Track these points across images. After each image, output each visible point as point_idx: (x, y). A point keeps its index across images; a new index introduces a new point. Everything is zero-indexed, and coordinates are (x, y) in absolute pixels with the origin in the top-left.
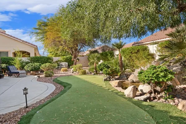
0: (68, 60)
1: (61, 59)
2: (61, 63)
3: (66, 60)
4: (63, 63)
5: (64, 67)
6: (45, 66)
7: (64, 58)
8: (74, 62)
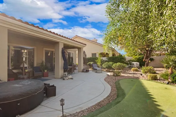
0: (141, 59)
1: (133, 59)
2: (133, 63)
3: (138, 60)
4: (135, 63)
5: (135, 67)
6: (116, 66)
7: (136, 58)
8: (146, 63)
